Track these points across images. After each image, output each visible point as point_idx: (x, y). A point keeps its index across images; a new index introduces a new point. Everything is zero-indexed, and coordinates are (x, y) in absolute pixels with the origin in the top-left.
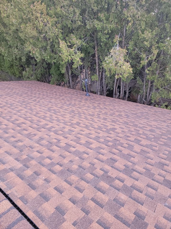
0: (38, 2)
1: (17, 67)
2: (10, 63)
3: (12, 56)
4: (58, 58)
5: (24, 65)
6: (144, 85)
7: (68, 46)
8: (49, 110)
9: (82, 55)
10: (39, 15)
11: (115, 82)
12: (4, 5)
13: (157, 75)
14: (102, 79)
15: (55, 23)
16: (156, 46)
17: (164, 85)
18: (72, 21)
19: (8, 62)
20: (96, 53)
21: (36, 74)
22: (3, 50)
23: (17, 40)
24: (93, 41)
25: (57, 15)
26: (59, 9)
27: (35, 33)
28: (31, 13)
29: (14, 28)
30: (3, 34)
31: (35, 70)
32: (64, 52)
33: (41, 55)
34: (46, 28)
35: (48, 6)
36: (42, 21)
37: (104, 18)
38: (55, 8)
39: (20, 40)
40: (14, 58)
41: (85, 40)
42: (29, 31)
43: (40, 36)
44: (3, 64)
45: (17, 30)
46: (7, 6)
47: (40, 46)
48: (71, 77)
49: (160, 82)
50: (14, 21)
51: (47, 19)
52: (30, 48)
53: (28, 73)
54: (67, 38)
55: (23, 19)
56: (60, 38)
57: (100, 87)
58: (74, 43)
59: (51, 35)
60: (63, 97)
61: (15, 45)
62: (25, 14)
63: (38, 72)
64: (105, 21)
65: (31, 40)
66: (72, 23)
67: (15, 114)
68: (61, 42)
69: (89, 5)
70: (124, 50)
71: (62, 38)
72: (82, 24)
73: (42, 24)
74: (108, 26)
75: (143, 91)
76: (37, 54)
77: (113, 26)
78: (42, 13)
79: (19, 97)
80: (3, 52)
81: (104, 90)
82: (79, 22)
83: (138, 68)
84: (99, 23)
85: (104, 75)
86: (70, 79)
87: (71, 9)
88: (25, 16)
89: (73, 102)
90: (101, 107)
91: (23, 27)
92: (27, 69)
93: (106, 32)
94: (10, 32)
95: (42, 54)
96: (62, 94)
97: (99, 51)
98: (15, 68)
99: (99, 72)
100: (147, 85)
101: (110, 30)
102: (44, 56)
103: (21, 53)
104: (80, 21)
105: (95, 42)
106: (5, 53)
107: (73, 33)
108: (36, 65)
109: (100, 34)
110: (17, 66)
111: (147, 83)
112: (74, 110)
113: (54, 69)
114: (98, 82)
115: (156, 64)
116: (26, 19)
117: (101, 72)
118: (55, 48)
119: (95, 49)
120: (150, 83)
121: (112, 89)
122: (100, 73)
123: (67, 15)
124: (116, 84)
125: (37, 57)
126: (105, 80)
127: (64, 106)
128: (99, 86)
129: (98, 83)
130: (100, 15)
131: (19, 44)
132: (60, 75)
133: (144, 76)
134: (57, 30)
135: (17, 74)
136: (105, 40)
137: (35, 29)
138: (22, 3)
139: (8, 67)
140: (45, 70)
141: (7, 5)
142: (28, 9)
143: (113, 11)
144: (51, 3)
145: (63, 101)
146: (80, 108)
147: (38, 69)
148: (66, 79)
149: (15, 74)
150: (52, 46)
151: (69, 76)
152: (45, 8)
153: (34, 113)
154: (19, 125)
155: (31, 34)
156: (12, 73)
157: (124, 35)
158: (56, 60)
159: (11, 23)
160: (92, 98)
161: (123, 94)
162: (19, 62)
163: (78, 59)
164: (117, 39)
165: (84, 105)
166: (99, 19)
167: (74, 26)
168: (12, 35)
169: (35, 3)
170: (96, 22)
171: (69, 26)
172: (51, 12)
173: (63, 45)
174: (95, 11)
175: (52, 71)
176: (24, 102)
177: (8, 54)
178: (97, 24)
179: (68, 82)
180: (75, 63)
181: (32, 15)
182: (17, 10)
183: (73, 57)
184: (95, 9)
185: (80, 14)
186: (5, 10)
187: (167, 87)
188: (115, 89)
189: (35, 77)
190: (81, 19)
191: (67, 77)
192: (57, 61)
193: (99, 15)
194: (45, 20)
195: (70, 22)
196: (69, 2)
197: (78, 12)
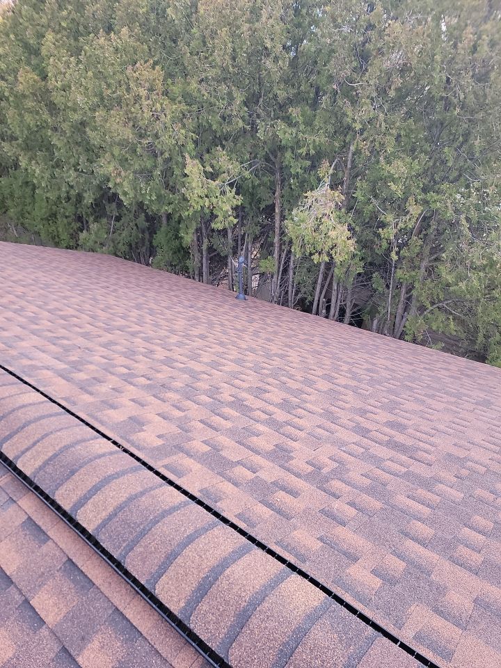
0: (146, 62)
1: (65, 221)
2: (49, 207)
3: (59, 189)
4: (179, 203)
5: (88, 215)
6: (390, 295)
7: (205, 172)
8: (138, 307)
9: (239, 200)
10: (143, 92)
11: (320, 281)
12: (59, 60)
13: (423, 270)
14: (285, 271)
15: (181, 115)
16: (419, 197)
17: (438, 298)
18: (224, 118)
19: (44, 204)
20: (278, 202)
21: (116, 242)
22: (38, 171)
23: (80, 149)
24: (273, 173)
25: (188, 98)
26: (194, 85)
27: (128, 134)
28: (124, 87)
29: (76, 117)
30: (44, 131)
31: (114, 233)
32: (194, 185)
33: (135, 188)
34: (158, 126)
35: (170, 75)
36: (150, 108)
37: (300, 119)
38: (186, 82)
39: (88, 150)
40: (64, 195)
41: (251, 166)
42: (115, 126)
43: (140, 143)
44: (29, 210)
45: (83, 124)
46: (68, 64)
47: (137, 167)
48: (207, 259)
49: (429, 289)
50: (80, 99)
51: (161, 104)
52: (111, 169)
53: (93, 237)
54: (206, 156)
55: (102, 99)
56: (190, 154)
57: (278, 291)
58: (222, 170)
59: (166, 141)
60: (178, 293)
61: (72, 161)
62: (109, 86)
63: (121, 238)
64: (302, 127)
65: (116, 151)
66: (223, 121)
67: (54, 300)
68: (188, 160)
69: (268, 85)
70: (336, 195)
71: (194, 153)
72: (245, 126)
73: (147, 114)
74: (310, 138)
75: (386, 311)
76: (126, 186)
77: (321, 139)
78: (151, 90)
79: (68, 277)
80: (36, 175)
81: (290, 299)
82: (240, 121)
83: (376, 251)
84: (287, 129)
85: (292, 262)
86: (204, 265)
87: (223, 88)
88: (110, 91)
89: (200, 304)
90: (269, 322)
91: (100, 116)
92: (94, 227)
93: (303, 151)
94: (65, 126)
95: (138, 188)
96: (175, 288)
97: (285, 198)
98: (61, 221)
99: (281, 250)
100: (398, 295)
101: (315, 148)
102: (143, 192)
103: (85, 182)
104: (243, 118)
105: (278, 176)
106: (43, 177)
107: (223, 147)
108: (118, 219)
109: (288, 154)
110: (66, 217)
111: (397, 291)
112: (200, 316)
113: (164, 234)
114: (275, 276)
115: (420, 242)
116: (111, 99)
117: (285, 252)
118: (174, 176)
119: (274, 194)
120: (404, 290)
121: (310, 298)
122: (284, 256)
123: (212, 100)
124: (323, 286)
125: (125, 194)
126: (294, 274)
127: (175, 307)
128: (278, 287)
129: (275, 279)
130: (292, 111)
131: (82, 159)
132: (179, 251)
133: (391, 270)
134: (183, 131)
135: (62, 238)
136: (299, 170)
137: (131, 124)
138: (105, 60)
139: (42, 219)
140: (140, 235)
141: (65, 62)
142: (119, 77)
143: (323, 106)
144: (177, 70)
145: (175, 299)
146: (214, 316)
147: (123, 230)
148: (193, 263)
149: (57, 240)
150: (167, 173)
151: (202, 258)
152: (161, 78)
153: (102, 306)
154: (63, 318)
155: (119, 135)
156: (50, 236)
157: (349, 166)
158: (172, 206)
159: (70, 104)
160: (251, 304)
161: (337, 313)
162: (73, 207)
163: (227, 207)
164: (326, 170)
165: (225, 313)
166: (288, 120)
167: (227, 129)
168: (68, 135)
169: (138, 65)
170: (281, 125)
171: (214, 127)
172: (176, 89)
173: (193, 168)
174: (280, 100)
175: (160, 238)
176: (78, 286)
177: (48, 183)
178: (282, 132)
179: (197, 272)
180: (221, 218)
181: (128, 89)
182: (90, 74)
183: (214, 200)
184: (282, 95)
185: (245, 103)
186: (61, 73)
187: (447, 304)
188: (316, 299)
189: (111, 248)
190: (246, 114)
191: (196, 259)
192: (174, 210)
193: (290, 111)
194: (158, 105)
195: (218, 117)
196: (220, 73)
197: (239, 97)
